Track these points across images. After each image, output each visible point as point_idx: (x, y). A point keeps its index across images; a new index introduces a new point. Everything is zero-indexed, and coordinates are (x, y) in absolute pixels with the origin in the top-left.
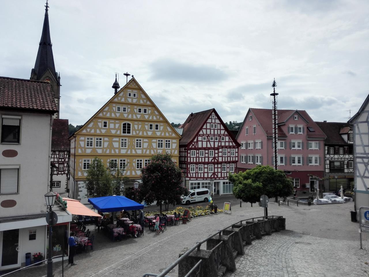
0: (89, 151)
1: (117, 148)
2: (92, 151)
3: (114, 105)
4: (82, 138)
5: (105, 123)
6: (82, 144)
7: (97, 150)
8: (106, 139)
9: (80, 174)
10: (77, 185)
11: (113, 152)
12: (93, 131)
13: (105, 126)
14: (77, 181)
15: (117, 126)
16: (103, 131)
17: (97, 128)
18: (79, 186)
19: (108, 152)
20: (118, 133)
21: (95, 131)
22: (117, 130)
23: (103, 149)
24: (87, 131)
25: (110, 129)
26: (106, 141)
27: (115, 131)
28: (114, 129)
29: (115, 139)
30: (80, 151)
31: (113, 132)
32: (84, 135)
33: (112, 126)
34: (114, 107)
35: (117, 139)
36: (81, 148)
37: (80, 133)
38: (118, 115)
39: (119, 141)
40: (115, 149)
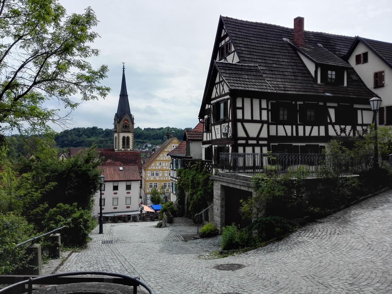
0: (152, 178)
1: (166, 177)
2: (154, 178)
3: (165, 153)
4: (149, 172)
5: (160, 163)
6: (149, 175)
7: (156, 178)
8: (161, 172)
9: (148, 191)
10: (146, 196)
11: (164, 179)
12: (154, 168)
13: (160, 165)
14: (146, 194)
15: (167, 164)
16: (159, 168)
17: (156, 166)
18: (147, 197)
19: (162, 179)
20: (167, 168)
21: (155, 168)
22: (167, 166)
23: (159, 177)
24: (151, 168)
25: (163, 166)
26: (161, 173)
27: (165, 167)
28: (165, 166)
29: (165, 172)
30: (147, 179)
31: (165, 168)
32: (150, 170)
33: (164, 164)
34: (165, 154)
35: (167, 172)
36: (148, 177)
37: (148, 169)
38: (167, 158)
39: (167, 173)
40: (165, 177)
